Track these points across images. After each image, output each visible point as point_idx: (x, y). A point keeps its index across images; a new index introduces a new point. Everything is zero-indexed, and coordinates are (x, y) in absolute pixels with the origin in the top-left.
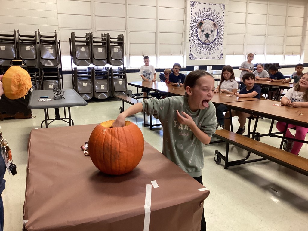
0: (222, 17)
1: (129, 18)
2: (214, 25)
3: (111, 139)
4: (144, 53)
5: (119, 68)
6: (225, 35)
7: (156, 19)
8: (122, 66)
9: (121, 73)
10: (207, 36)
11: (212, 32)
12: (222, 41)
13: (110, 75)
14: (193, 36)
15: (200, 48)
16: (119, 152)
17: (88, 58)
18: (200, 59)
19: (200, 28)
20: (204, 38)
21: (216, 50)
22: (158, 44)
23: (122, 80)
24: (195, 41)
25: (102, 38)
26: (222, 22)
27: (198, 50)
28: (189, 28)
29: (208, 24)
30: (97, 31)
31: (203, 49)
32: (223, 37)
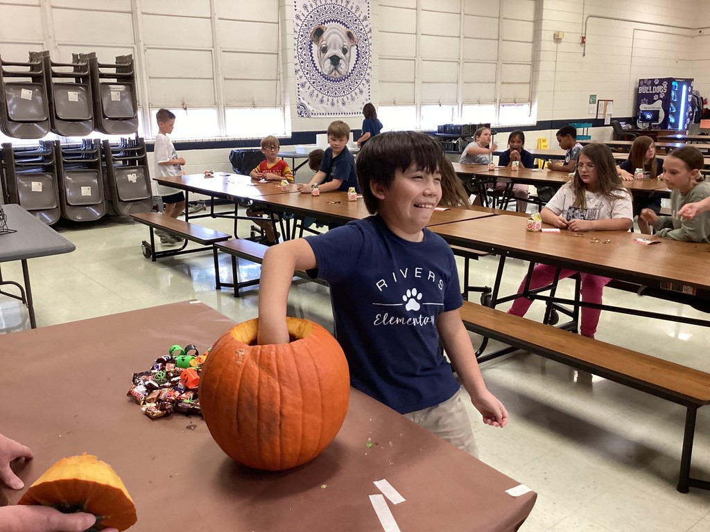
0: (365, 19)
1: (143, 13)
2: (350, 35)
3: (259, 379)
4: (186, 102)
5: (123, 140)
6: (374, 60)
7: (211, 18)
8: (133, 137)
9: (133, 153)
10: (335, 60)
11: (345, 51)
12: (368, 74)
13: (103, 160)
14: (302, 62)
15: (321, 89)
16: (281, 414)
17: (43, 117)
18: (323, 116)
19: (317, 42)
20: (328, 65)
21: (356, 94)
22: (221, 79)
23: (136, 170)
24: (307, 73)
25: (76, 64)
26: (367, 30)
27: (317, 95)
28: (291, 42)
29: (335, 33)
30: (59, 47)
31: (328, 92)
32: (370, 65)
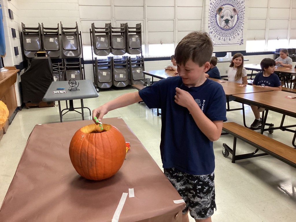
0: (242, 2)
1: (148, 6)
2: (234, 10)
3: (88, 146)
4: (162, 41)
5: (137, 56)
6: (245, 20)
7: (174, 7)
8: (140, 55)
9: (139, 61)
10: (227, 21)
11: (232, 17)
12: (242, 27)
13: (129, 64)
14: (212, 23)
15: (219, 34)
16: (96, 159)
17: (108, 48)
18: (220, 45)
19: (219, 14)
20: (223, 23)
21: (236, 35)
22: (177, 31)
23: (140, 68)
24: (214, 27)
25: (121, 28)
26: (243, 7)
27: (218, 37)
28: (207, 14)
29: (227, 9)
30: (116, 21)
31: (223, 35)
32: (243, 22)
